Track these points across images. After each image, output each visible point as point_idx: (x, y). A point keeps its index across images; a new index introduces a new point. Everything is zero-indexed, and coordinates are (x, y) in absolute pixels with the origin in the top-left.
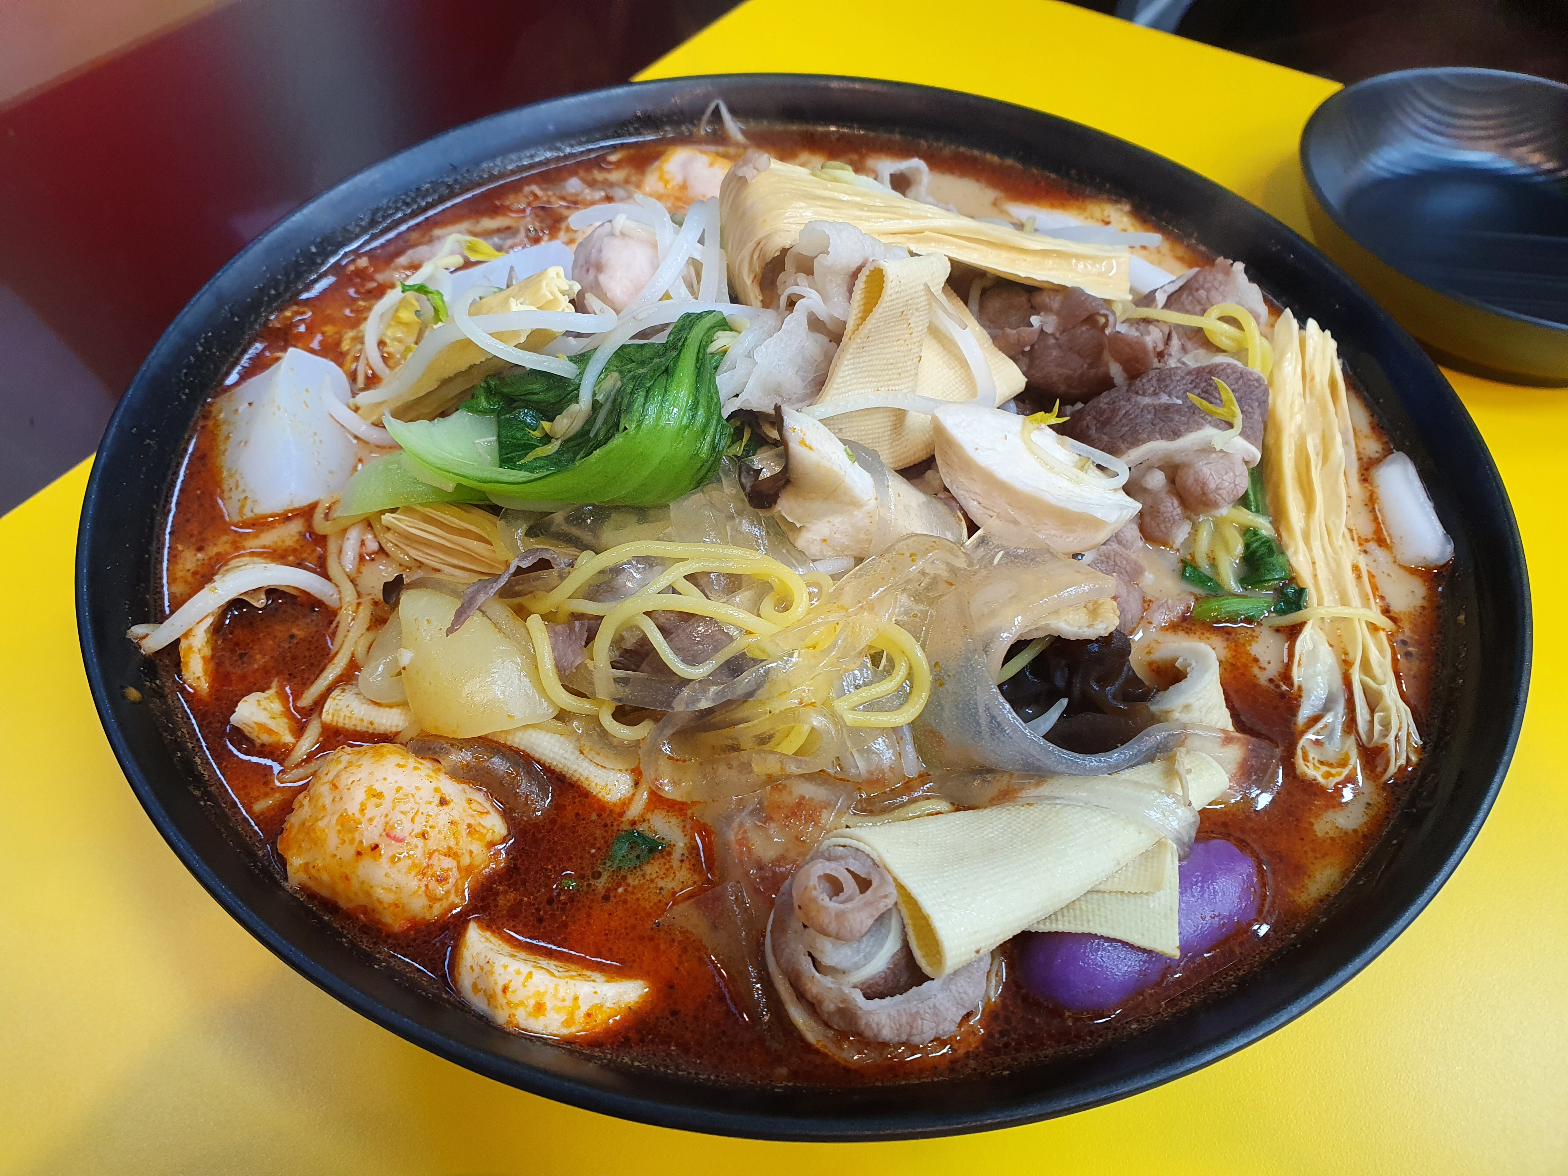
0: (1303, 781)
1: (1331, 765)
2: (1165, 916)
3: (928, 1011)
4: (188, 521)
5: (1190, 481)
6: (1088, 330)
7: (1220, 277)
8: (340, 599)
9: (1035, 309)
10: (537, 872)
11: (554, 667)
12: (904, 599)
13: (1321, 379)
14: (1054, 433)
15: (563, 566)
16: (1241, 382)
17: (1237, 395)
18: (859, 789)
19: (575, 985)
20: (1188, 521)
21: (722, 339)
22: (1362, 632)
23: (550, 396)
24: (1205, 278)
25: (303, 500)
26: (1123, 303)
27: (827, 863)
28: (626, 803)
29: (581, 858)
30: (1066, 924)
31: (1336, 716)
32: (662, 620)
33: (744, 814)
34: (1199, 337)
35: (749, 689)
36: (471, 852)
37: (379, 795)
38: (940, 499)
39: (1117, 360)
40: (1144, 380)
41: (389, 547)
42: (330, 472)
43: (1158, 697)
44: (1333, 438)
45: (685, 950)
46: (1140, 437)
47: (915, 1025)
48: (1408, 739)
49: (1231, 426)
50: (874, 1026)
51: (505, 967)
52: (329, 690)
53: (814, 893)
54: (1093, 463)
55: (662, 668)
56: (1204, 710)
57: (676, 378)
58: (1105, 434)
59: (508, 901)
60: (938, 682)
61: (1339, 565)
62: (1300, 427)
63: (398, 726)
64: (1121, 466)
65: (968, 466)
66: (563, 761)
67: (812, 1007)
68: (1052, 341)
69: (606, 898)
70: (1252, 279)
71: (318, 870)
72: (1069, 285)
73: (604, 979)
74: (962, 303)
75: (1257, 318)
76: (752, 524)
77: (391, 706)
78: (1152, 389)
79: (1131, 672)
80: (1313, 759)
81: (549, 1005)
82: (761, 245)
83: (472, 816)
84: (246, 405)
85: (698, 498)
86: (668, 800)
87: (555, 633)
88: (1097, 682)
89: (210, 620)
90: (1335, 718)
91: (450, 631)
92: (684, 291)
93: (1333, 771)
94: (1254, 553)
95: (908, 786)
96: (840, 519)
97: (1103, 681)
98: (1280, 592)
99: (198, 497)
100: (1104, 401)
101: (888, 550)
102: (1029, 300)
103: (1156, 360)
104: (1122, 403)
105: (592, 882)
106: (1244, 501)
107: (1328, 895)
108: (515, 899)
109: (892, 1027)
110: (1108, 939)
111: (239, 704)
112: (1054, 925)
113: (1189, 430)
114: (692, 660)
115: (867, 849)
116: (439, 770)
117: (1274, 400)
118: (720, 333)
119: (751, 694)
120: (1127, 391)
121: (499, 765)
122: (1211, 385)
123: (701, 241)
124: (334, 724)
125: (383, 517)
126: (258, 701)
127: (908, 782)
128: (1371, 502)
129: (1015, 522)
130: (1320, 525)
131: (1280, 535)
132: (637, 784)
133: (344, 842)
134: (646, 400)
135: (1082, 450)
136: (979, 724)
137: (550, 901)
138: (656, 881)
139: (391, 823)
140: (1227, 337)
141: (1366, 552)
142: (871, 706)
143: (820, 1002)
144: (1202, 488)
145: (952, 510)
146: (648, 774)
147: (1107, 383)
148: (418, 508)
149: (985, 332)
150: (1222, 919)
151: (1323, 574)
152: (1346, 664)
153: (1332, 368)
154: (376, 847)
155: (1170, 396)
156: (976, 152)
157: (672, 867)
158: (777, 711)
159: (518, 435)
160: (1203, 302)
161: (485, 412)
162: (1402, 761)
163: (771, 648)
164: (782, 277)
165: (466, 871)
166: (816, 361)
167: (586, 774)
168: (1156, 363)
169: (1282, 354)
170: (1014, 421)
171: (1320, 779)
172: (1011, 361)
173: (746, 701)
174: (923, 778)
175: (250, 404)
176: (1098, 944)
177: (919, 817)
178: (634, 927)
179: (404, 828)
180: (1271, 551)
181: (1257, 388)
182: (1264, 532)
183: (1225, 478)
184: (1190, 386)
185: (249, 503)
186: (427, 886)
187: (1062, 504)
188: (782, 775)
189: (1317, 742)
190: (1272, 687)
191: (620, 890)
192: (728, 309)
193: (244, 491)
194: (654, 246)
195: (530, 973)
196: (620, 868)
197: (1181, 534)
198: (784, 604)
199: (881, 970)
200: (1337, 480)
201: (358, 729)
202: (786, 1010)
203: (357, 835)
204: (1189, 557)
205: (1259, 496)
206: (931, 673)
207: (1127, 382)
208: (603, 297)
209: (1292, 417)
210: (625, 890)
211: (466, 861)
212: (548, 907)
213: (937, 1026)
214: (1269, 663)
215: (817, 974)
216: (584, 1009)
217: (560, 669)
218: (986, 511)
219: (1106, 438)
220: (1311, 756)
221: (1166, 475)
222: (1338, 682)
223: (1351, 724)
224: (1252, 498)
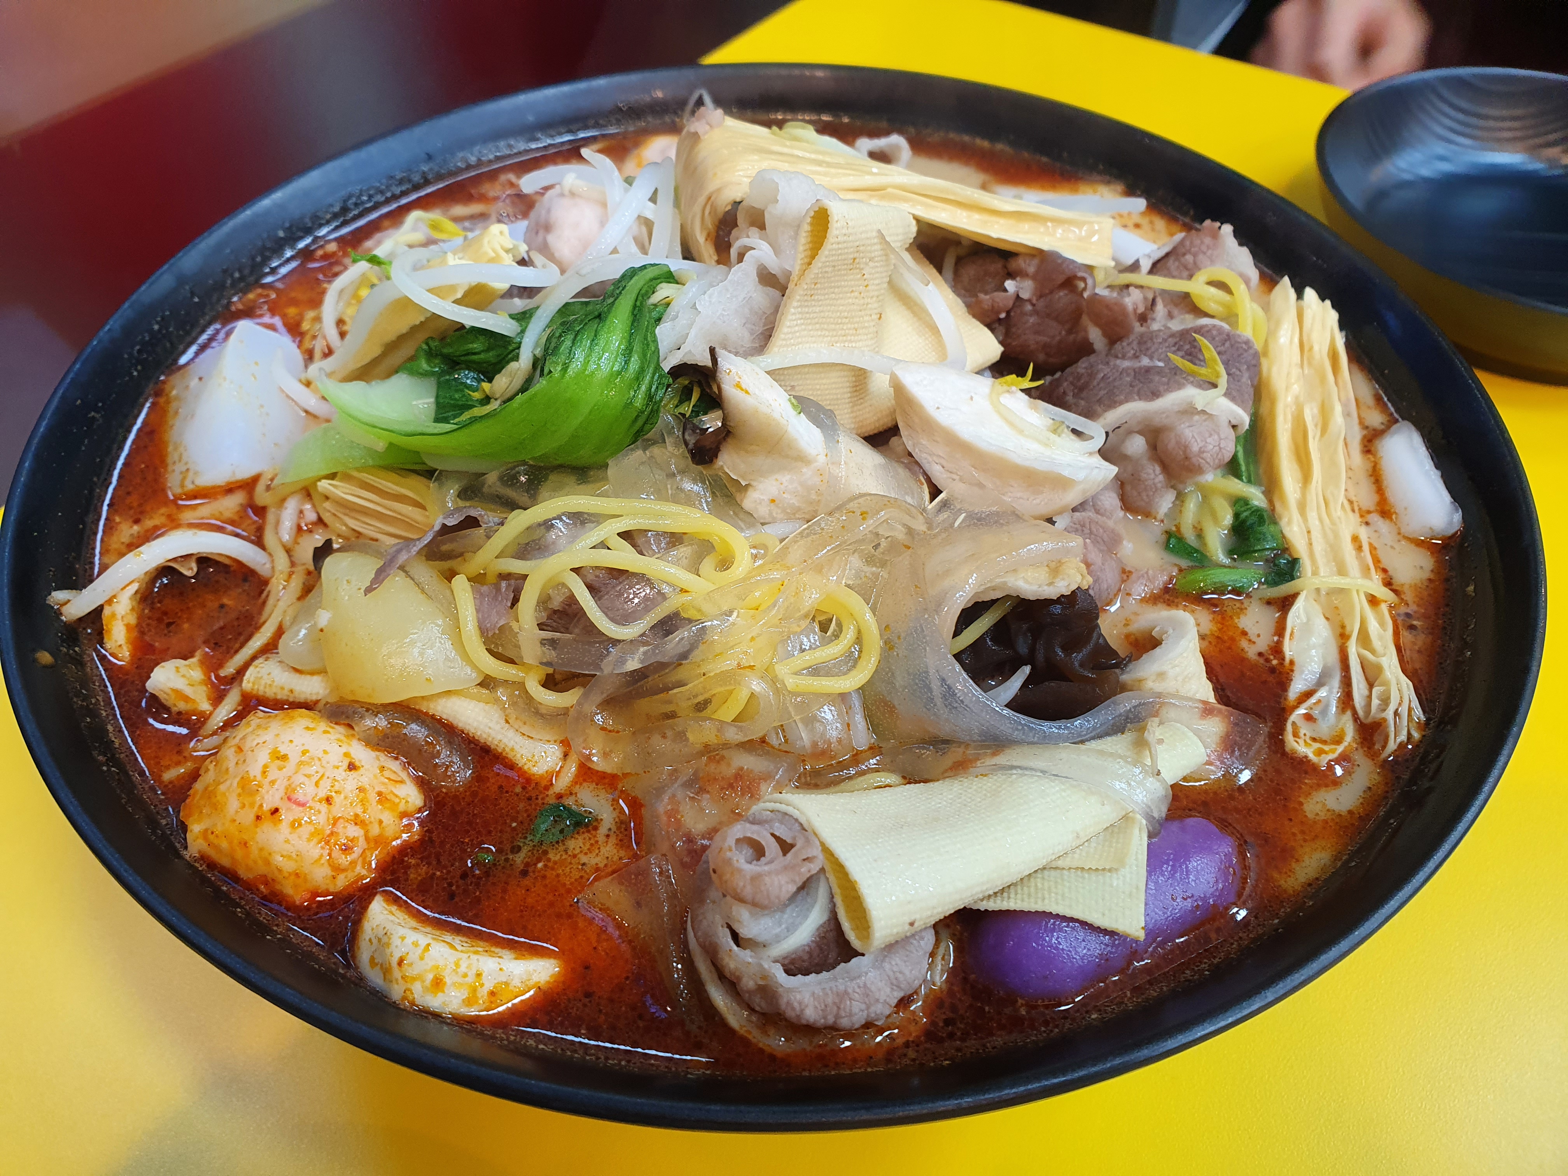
0: (1292, 758)
1: (1324, 742)
2: (1130, 895)
3: (858, 990)
4: (129, 493)
5: (1172, 445)
6: (1066, 295)
7: (1208, 240)
9: (1011, 275)
10: (452, 846)
11: (477, 628)
12: (856, 562)
14: (1027, 397)
15: (492, 524)
16: (1227, 344)
17: (1224, 357)
18: (804, 761)
19: (478, 960)
20: (1172, 490)
21: (664, 291)
22: (1360, 603)
23: (491, 356)
24: (1191, 243)
25: (244, 473)
26: (1106, 269)
27: (748, 825)
28: (552, 778)
29: (501, 831)
30: (1019, 902)
31: (1330, 691)
32: (590, 577)
33: (676, 785)
34: (1184, 301)
35: (680, 650)
36: (381, 822)
37: (284, 758)
38: (903, 463)
39: (1097, 324)
40: (1125, 344)
41: (326, 517)
42: (276, 444)
43: (1131, 666)
44: (1332, 409)
45: (603, 930)
46: (1117, 399)
47: (842, 1006)
48: (1409, 715)
49: (1215, 386)
50: (796, 1005)
51: (403, 938)
52: (254, 658)
53: (729, 854)
54: (1068, 427)
55: (591, 629)
56: (1180, 679)
57: (608, 322)
58: (1082, 399)
59: (420, 875)
60: (889, 646)
61: (1336, 535)
62: (1297, 398)
63: (318, 693)
64: (1097, 431)
65: (930, 427)
66: (487, 730)
67: (731, 984)
68: (1029, 307)
69: (524, 873)
70: (1241, 244)
71: (217, 836)
72: (1045, 247)
73: (513, 956)
74: (934, 271)
75: (1247, 282)
76: (695, 481)
77: (312, 673)
78: (1132, 352)
79: (1101, 641)
80: (1305, 735)
81: (448, 980)
82: (712, 198)
83: (384, 784)
84: (196, 380)
85: (637, 455)
86: (598, 772)
87: (481, 594)
88: (1064, 649)
89: (135, 586)
90: (1330, 694)
91: (369, 590)
92: (634, 249)
93: (1326, 748)
94: (1244, 522)
95: (857, 758)
96: (788, 477)
97: (1069, 648)
98: (1272, 562)
99: (142, 471)
100: (1082, 366)
101: (839, 508)
102: (1005, 267)
103: (1137, 324)
104: (1100, 366)
105: (511, 857)
106: (1232, 468)
107: (1317, 879)
108: (427, 873)
109: (816, 1007)
110: (1064, 919)
111: (156, 670)
112: (1005, 903)
113: (1169, 390)
114: (624, 619)
115: (796, 813)
116: (353, 735)
117: (1269, 370)
118: (664, 285)
119: (684, 656)
120: (1107, 355)
121: (416, 731)
122: (1195, 347)
123: (653, 199)
124: (254, 692)
125: (319, 483)
126: (177, 668)
127: (856, 754)
128: (1376, 477)
129: (981, 486)
131: (1271, 504)
132: (566, 755)
133: (244, 806)
135: (1055, 414)
136: (930, 690)
137: (464, 876)
138: (579, 856)
139: (293, 786)
140: (1216, 302)
141: (1367, 524)
142: (815, 671)
143: (739, 978)
144: (1185, 452)
145: (914, 473)
146: (577, 744)
147: (1087, 349)
148: (355, 474)
149: (959, 301)
150: (1196, 901)
151: (1319, 547)
152: (1343, 637)
153: (1333, 339)
154: (276, 811)
155: (1151, 360)
156: (966, 138)
157: (597, 842)
158: (712, 674)
159: (457, 396)
160: (1190, 266)
161: (425, 374)
162: (1403, 737)
163: (708, 608)
164: (734, 232)
165: (377, 842)
166: (765, 313)
167: (511, 744)
168: (1138, 328)
169: (1278, 324)
170: (985, 384)
171: (1311, 756)
172: (986, 330)
173: (681, 664)
174: (874, 750)
175: (200, 379)
176: (1054, 924)
177: (866, 789)
178: (552, 904)
179: (307, 791)
180: (1262, 521)
181: (1246, 351)
182: (1256, 503)
183: (1209, 440)
184: (1174, 349)
185: (191, 474)
186: (330, 855)
187: (1027, 464)
188: (719, 745)
189: (1309, 718)
190: (1262, 661)
191: (540, 865)
192: (677, 264)
193: (187, 463)
194: (604, 205)
195: (429, 945)
196: (541, 843)
197: (1165, 503)
198: (725, 564)
199: (805, 942)
201: (279, 697)
202: (706, 991)
203: (257, 799)
204: (1174, 529)
205: (1252, 468)
206: (881, 638)
207: (1107, 348)
208: (550, 256)
209: (1288, 387)
210: (545, 866)
211: (375, 831)
212: (461, 882)
213: (868, 1008)
214: (1259, 636)
215: (735, 948)
216: (489, 986)
217: (483, 631)
218: (949, 475)
219: (1083, 403)
220: (1302, 732)
221: (1146, 441)
222: (1333, 657)
223: (1346, 700)
224: (1243, 468)
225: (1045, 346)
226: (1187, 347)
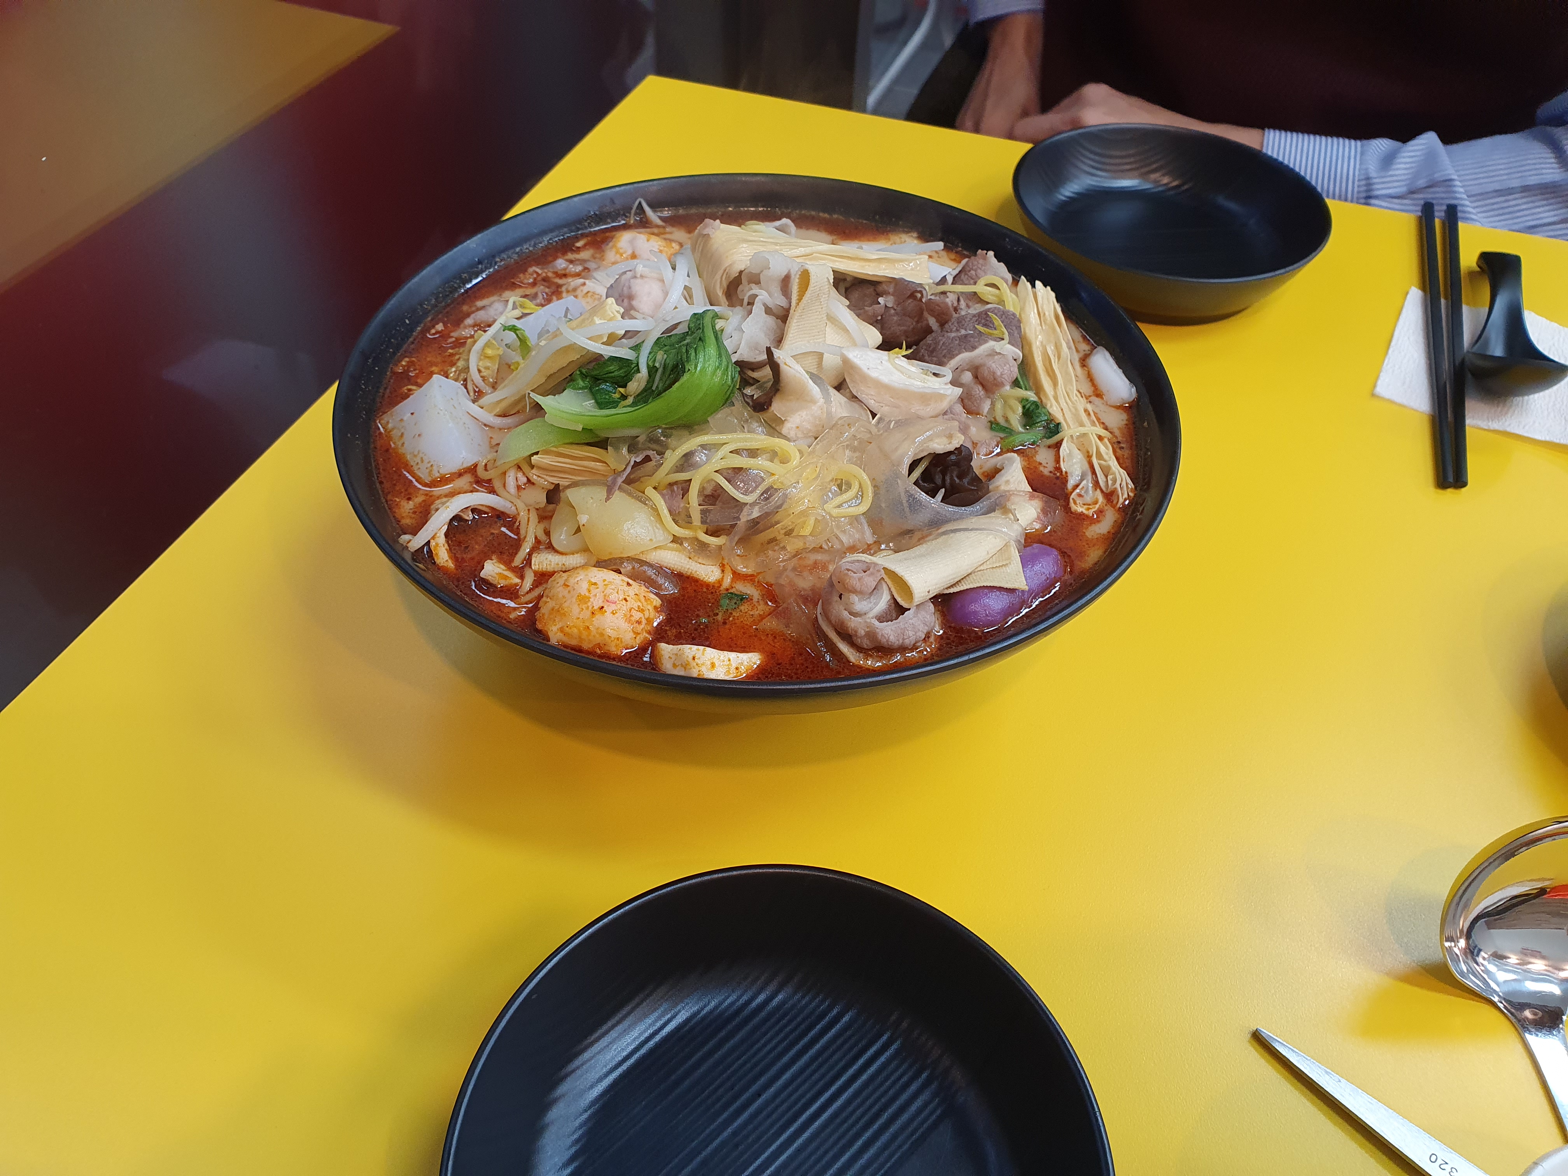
0: (1076, 514)
1: (1090, 505)
3: (911, 627)
5: (986, 373)
6: (912, 302)
7: (981, 261)
8: (517, 509)
9: (880, 295)
11: (668, 513)
12: (847, 452)
13: (1049, 314)
14: (906, 360)
15: (658, 459)
16: (1004, 317)
17: (1004, 324)
20: (989, 399)
21: (719, 324)
22: (1094, 439)
23: (621, 373)
24: (972, 264)
25: (469, 463)
26: (929, 284)
28: (720, 582)
29: (705, 608)
31: (1088, 482)
32: (725, 474)
33: (788, 572)
34: (975, 297)
35: (776, 505)
36: (647, 610)
37: (595, 584)
38: (854, 400)
39: (933, 316)
40: (950, 324)
41: (534, 478)
43: (991, 482)
44: (1061, 345)
45: (775, 637)
46: (954, 353)
47: (904, 635)
48: (1127, 486)
49: (1003, 339)
50: (885, 635)
51: (690, 649)
52: (529, 555)
53: (845, 572)
54: (931, 372)
55: (731, 500)
56: (1015, 484)
57: (707, 342)
58: (934, 357)
59: (674, 633)
60: (876, 488)
61: (1076, 409)
62: (1042, 342)
64: (947, 372)
65: (865, 378)
66: (681, 565)
68: (892, 311)
69: (725, 623)
70: (999, 261)
72: (897, 276)
75: (1006, 282)
76: (757, 422)
77: (573, 553)
78: (955, 328)
79: (974, 474)
82: (727, 271)
83: (646, 594)
84: (410, 415)
85: (725, 412)
86: (743, 574)
87: (663, 494)
88: (958, 477)
89: (444, 529)
90: (1088, 483)
91: (605, 502)
92: (687, 303)
93: (1091, 507)
94: (1028, 409)
96: (805, 412)
97: (961, 477)
98: (1047, 426)
100: (929, 339)
101: (833, 426)
102: (875, 290)
103: (954, 313)
104: (940, 338)
105: (715, 618)
106: (1017, 382)
107: (1099, 561)
108: (676, 631)
109: (893, 637)
110: (992, 587)
111: (481, 569)
113: (980, 344)
114: (746, 493)
115: (864, 560)
117: (1025, 326)
118: (717, 321)
119: (780, 506)
120: (942, 332)
121: (644, 569)
122: (988, 320)
123: (689, 276)
124: (540, 570)
125: (532, 458)
126: (491, 566)
128: (1091, 378)
129: (898, 406)
130: (1062, 390)
131: (1040, 398)
132: (723, 571)
133: (582, 610)
134: (696, 355)
135: (923, 366)
137: (696, 630)
138: (748, 612)
139: (607, 595)
140: (992, 295)
141: (1090, 402)
143: (856, 635)
144: (993, 376)
145: (861, 405)
146: (729, 565)
147: (929, 331)
148: (553, 449)
149: (852, 312)
150: (1048, 573)
151: (1068, 415)
152: (1089, 457)
153: (1055, 308)
154: (602, 608)
155: (966, 330)
157: (755, 605)
158: (797, 513)
159: (607, 397)
160: (974, 277)
161: (582, 388)
162: (1126, 496)
163: (785, 482)
164: (741, 288)
165: (650, 620)
166: (774, 330)
167: (695, 570)
168: (955, 315)
169: (1025, 303)
170: (884, 354)
171: (1085, 512)
172: (872, 327)
173: (777, 512)
174: (878, 543)
175: (412, 414)
176: (986, 592)
178: (744, 634)
179: (614, 596)
180: (1037, 406)
181: (1013, 319)
182: (1032, 399)
183: (1005, 368)
184: (976, 323)
185: (435, 468)
186: (631, 628)
188: (803, 550)
189: (1080, 495)
190: (1052, 474)
191: (731, 619)
192: (715, 309)
193: (429, 462)
194: (663, 281)
196: (727, 610)
197: (986, 406)
198: (787, 460)
199: (883, 608)
200: (1067, 367)
201: (556, 569)
202: (838, 650)
203: (589, 604)
204: (993, 419)
205: (1026, 380)
206: (872, 483)
207: (940, 328)
208: (639, 310)
209: (1037, 337)
210: (733, 619)
211: (647, 615)
212: (696, 632)
214: (1047, 463)
215: (852, 619)
216: (734, 665)
217: (671, 512)
218: (879, 404)
219: (935, 359)
220: (1078, 502)
221: (973, 375)
222: (1086, 466)
223: (1096, 484)
224: (1022, 383)
225: (905, 332)
226: (983, 321)
